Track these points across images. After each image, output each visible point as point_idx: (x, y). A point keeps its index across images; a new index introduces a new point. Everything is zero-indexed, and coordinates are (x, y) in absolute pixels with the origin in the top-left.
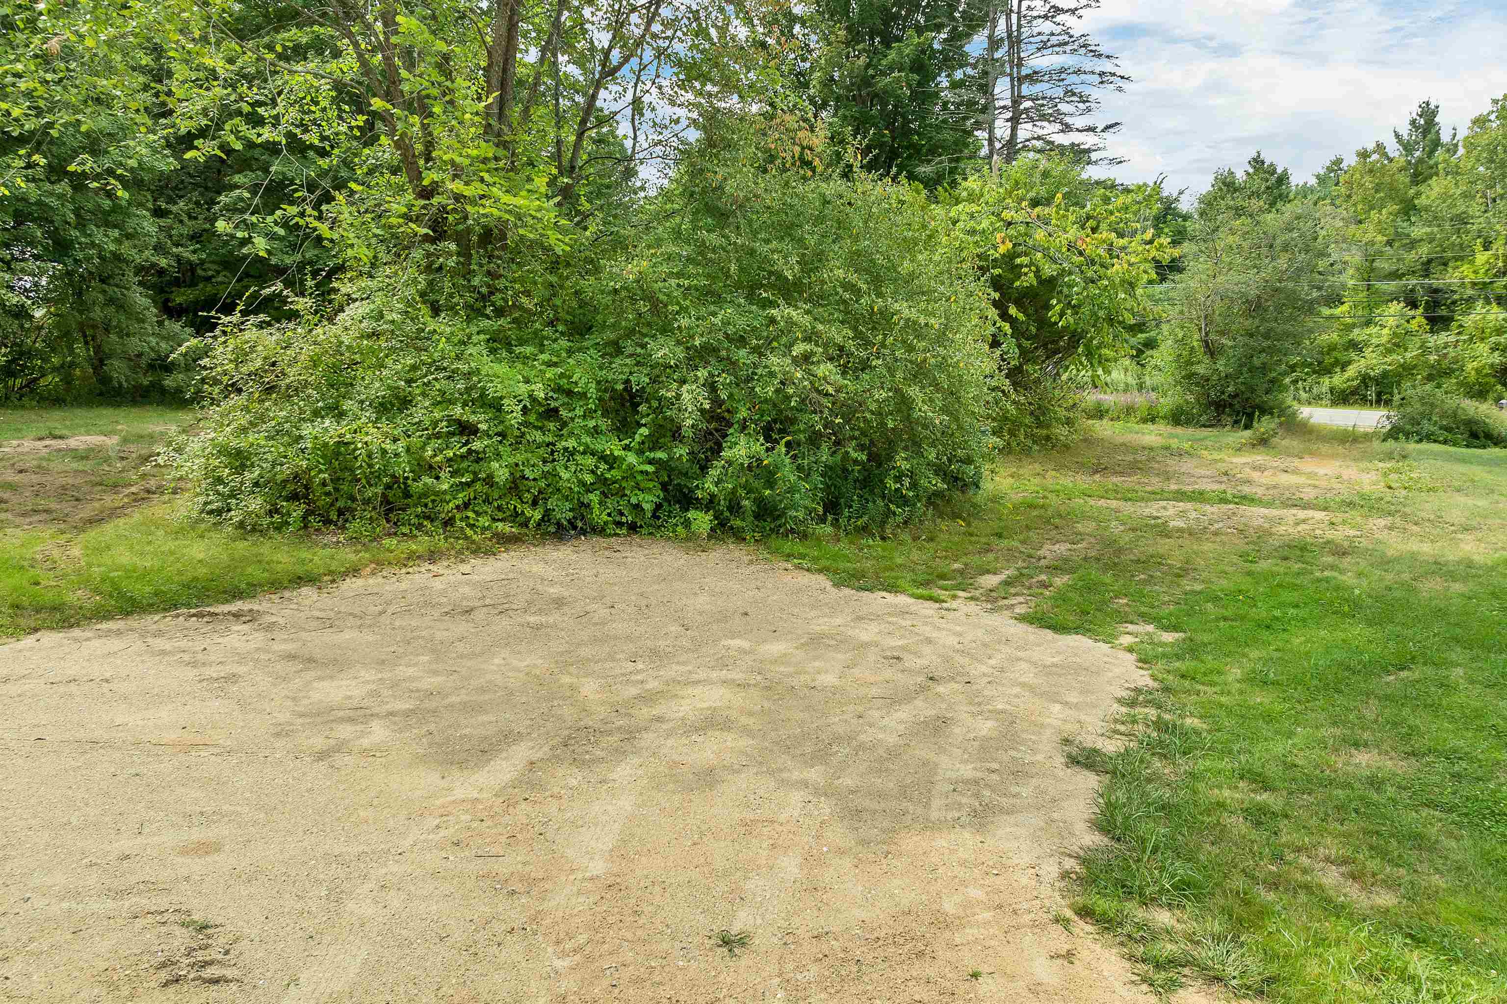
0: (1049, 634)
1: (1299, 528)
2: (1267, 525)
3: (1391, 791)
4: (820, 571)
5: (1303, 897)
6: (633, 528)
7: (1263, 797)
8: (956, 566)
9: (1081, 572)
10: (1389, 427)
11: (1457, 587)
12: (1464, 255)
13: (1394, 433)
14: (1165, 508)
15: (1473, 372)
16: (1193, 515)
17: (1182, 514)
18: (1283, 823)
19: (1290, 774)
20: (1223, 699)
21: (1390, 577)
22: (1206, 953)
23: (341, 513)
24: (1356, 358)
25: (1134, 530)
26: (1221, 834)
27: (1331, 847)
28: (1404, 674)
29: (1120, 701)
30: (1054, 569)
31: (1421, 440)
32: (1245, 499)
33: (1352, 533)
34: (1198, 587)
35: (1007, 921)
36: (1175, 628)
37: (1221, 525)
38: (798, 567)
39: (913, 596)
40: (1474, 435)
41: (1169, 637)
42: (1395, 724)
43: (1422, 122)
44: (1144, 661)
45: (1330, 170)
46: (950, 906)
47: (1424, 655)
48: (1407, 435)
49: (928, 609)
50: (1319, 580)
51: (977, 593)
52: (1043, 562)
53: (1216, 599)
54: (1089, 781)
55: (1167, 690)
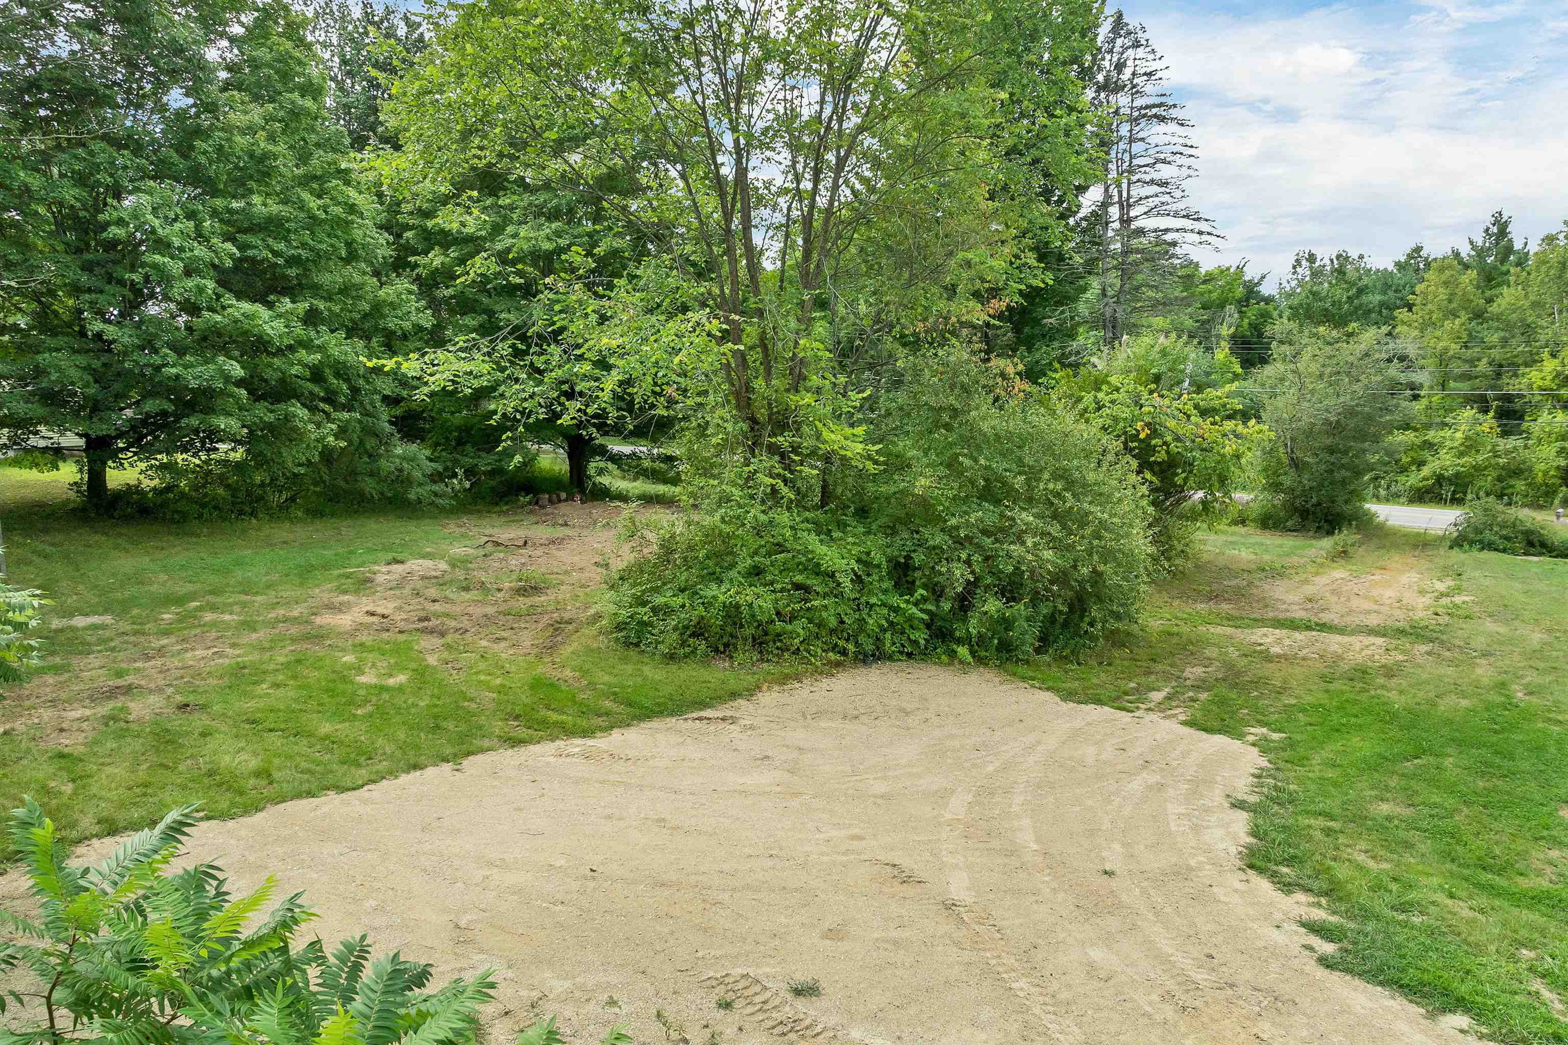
0: (1204, 735)
1: (1363, 654)
2: (1340, 651)
3: (1396, 822)
4: (1048, 689)
5: (1347, 864)
6: (910, 655)
7: (1331, 824)
8: (1133, 685)
9: (1215, 691)
10: (1455, 534)
11: (1464, 703)
12: (1533, 361)
13: (1460, 541)
14: (1265, 635)
15: (1540, 474)
16: (1287, 642)
17: (1279, 641)
18: (1340, 836)
19: (1345, 813)
20: (1310, 775)
21: (1421, 694)
22: (1305, 881)
23: (726, 645)
24: (1430, 458)
25: (1246, 656)
26: (1310, 839)
27: (1363, 845)
28: (1416, 761)
29: (1254, 775)
30: (1196, 688)
31: (1483, 549)
32: (1323, 627)
33: (1401, 658)
34: (1294, 702)
35: (1219, 868)
36: (1280, 731)
37: (1307, 650)
38: (1033, 686)
39: (1112, 707)
40: (1531, 544)
41: (1276, 736)
42: (1405, 789)
43: (1495, 231)
44: (1264, 751)
45: (1410, 256)
46: (1193, 863)
47: (1430, 749)
48: (1471, 543)
49: (1125, 717)
50: (1373, 697)
51: (1152, 705)
52: (1188, 683)
53: (1304, 711)
54: (1243, 816)
55: (1278, 769)
